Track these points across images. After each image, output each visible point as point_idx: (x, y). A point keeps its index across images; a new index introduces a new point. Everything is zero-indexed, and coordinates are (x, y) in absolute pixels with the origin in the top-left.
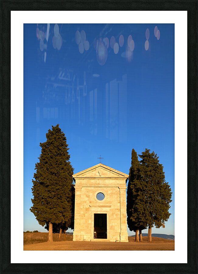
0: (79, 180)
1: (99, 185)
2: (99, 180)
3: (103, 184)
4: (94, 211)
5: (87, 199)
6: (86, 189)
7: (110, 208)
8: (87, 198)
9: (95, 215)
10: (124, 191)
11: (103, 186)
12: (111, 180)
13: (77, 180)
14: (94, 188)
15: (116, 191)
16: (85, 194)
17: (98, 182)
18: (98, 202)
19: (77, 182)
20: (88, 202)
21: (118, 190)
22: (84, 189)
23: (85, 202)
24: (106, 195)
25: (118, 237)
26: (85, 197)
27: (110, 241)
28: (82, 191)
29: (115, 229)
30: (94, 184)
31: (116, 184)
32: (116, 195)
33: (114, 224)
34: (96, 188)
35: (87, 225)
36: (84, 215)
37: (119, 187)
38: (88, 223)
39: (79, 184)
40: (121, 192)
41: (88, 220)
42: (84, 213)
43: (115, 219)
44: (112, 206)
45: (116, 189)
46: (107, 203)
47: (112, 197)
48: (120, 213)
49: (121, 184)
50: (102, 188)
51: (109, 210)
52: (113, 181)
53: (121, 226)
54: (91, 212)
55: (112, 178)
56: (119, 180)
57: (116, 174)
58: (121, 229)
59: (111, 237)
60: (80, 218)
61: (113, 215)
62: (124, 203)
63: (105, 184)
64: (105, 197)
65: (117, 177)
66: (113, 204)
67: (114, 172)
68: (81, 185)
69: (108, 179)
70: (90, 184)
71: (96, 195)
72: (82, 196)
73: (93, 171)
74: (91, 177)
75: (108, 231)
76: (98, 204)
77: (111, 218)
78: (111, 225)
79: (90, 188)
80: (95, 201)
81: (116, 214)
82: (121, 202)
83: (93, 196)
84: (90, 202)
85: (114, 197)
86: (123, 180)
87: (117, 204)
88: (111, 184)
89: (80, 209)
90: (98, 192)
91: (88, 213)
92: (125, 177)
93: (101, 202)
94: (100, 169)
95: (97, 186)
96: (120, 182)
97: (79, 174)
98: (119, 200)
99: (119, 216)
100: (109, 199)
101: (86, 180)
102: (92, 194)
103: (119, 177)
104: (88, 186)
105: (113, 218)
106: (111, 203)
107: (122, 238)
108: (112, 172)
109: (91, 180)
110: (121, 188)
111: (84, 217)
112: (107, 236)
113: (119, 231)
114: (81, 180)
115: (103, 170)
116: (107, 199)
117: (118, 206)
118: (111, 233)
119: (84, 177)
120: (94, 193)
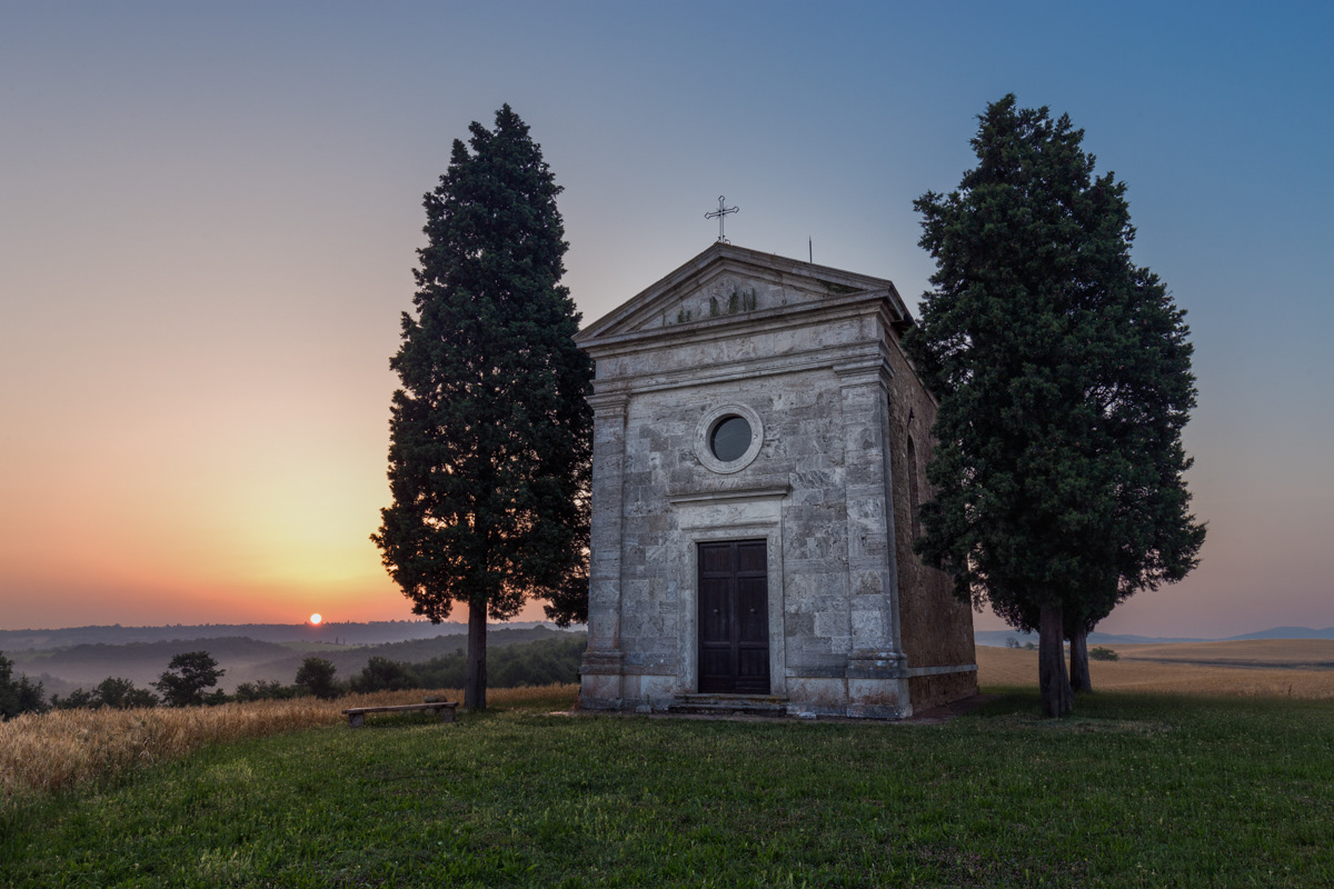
0: (613, 361)
1: (718, 372)
2: (715, 340)
3: (738, 363)
4: (694, 529)
5: (657, 462)
6: (653, 404)
7: (786, 503)
8: (657, 455)
9: (703, 548)
10: (866, 384)
11: (738, 371)
12: (787, 334)
13: (606, 361)
14: (694, 391)
15: (820, 395)
16: (645, 432)
17: (711, 352)
18: (717, 472)
19: (605, 368)
20: (661, 478)
21: (833, 384)
22: (639, 408)
23: (644, 478)
24: (757, 428)
25: (839, 683)
26: (647, 452)
27: (789, 708)
28: (631, 416)
29: (818, 633)
30: (691, 369)
31: (817, 351)
32: (821, 417)
33: (811, 601)
34: (704, 392)
35: (656, 614)
36: (643, 552)
37: (836, 368)
38: (661, 604)
39: (613, 380)
40: (846, 398)
41: (661, 580)
42: (642, 540)
43: (818, 571)
44: (794, 486)
45: (822, 383)
46: (764, 470)
47: (794, 432)
48: (843, 531)
49: (844, 347)
50: (735, 388)
51: (777, 518)
52: (800, 333)
53: (855, 614)
54: (675, 534)
55: (789, 315)
56: (837, 325)
57: (812, 288)
58: (851, 631)
59: (796, 684)
60: (617, 575)
61: (804, 544)
62: (869, 463)
63: (751, 361)
64: (754, 436)
65: (819, 305)
66: (800, 478)
67: (800, 276)
68: (620, 385)
69: (767, 327)
70: (668, 373)
71: (704, 432)
72: (629, 449)
73: (682, 294)
74: (670, 331)
75: (776, 644)
76: (715, 482)
77: (791, 563)
78: (792, 609)
79: (673, 393)
80: (701, 469)
81: (818, 535)
82: (851, 461)
83: (690, 438)
84: (674, 478)
85: (806, 433)
86: (860, 315)
87: (827, 471)
88: (786, 355)
89: (619, 521)
90: (718, 415)
91: (660, 541)
92: (869, 297)
93: (733, 470)
94: (724, 279)
95: (709, 380)
96: (840, 333)
97: (611, 324)
98: (837, 444)
99: (842, 548)
100: (777, 447)
101: (652, 355)
102: (683, 427)
103: (826, 304)
104: (658, 384)
105: (805, 561)
106: (791, 469)
107: (859, 690)
108: (789, 282)
109: (675, 351)
110: (849, 373)
111: (641, 568)
112: (769, 680)
113: (839, 644)
114: (621, 358)
115: (738, 280)
116: (764, 450)
117: (833, 485)
118: (795, 660)
119: (635, 337)
120: (695, 421)
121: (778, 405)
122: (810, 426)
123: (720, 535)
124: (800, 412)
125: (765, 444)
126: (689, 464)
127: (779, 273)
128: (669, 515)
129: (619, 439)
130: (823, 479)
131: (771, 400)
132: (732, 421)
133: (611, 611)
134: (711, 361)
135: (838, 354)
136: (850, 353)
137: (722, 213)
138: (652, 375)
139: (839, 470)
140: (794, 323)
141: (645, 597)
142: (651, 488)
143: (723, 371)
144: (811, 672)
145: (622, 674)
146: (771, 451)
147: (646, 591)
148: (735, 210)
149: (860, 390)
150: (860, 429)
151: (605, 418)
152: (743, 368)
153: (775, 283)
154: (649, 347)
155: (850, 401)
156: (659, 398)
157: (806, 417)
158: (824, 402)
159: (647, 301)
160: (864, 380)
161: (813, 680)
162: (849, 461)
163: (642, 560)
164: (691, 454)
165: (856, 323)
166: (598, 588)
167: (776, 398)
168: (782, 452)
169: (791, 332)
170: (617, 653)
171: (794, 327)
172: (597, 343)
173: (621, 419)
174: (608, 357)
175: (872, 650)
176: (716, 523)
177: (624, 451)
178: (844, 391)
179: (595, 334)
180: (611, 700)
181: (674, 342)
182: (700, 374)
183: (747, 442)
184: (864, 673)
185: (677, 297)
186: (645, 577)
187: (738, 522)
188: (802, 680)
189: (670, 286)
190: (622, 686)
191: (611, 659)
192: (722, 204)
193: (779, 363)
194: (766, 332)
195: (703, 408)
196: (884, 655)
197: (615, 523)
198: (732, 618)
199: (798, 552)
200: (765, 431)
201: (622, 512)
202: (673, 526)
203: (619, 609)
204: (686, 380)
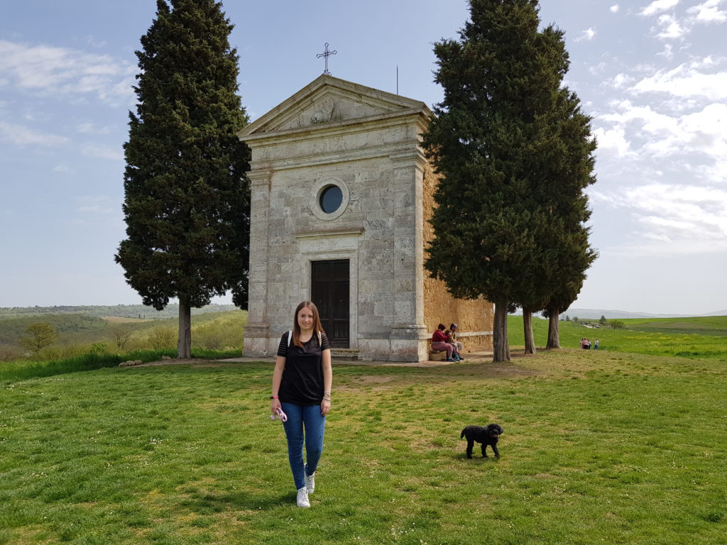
0: (262, 149)
1: (323, 158)
2: (322, 137)
3: (335, 152)
4: (308, 254)
5: (288, 213)
6: (286, 177)
7: (361, 238)
8: (288, 209)
9: (315, 264)
10: (408, 167)
11: (335, 158)
12: (364, 135)
13: (258, 149)
14: (310, 169)
15: (382, 173)
16: (281, 195)
17: (320, 145)
18: (321, 218)
19: (257, 155)
20: (290, 222)
21: (390, 166)
22: (277, 179)
23: (281, 223)
24: (345, 193)
25: (386, 342)
26: (282, 207)
27: (359, 356)
28: (272, 185)
29: (376, 314)
30: (308, 156)
31: (381, 146)
32: (382, 187)
33: (373, 295)
34: (316, 170)
35: (287, 303)
36: (280, 267)
37: (391, 157)
38: (290, 297)
39: (262, 162)
40: (396, 176)
41: (290, 283)
42: (279, 260)
43: (377, 278)
44: (366, 228)
45: (383, 166)
46: (349, 219)
47: (367, 196)
48: (392, 255)
49: (397, 143)
50: (333, 168)
51: (356, 247)
52: (372, 134)
53: (396, 303)
54: (298, 256)
55: (365, 122)
56: (393, 129)
57: (379, 105)
58: (394, 313)
59: (363, 343)
60: (265, 280)
61: (370, 263)
62: (407, 215)
63: (343, 151)
64: (344, 198)
65: (382, 117)
66: (369, 224)
67: (372, 98)
68: (266, 165)
69: (352, 130)
70: (294, 158)
71: (315, 195)
72: (272, 205)
73: (302, 108)
74: (294, 131)
75: (353, 321)
76: (321, 226)
77: (362, 274)
78: (362, 300)
79: (297, 170)
80: (313, 217)
81: (378, 257)
82: (397, 214)
83: (307, 198)
84: (298, 223)
85: (373, 196)
86: (406, 123)
87: (384, 220)
88: (363, 148)
89: (266, 248)
90: (323, 185)
91: (290, 261)
92: (411, 112)
93: (331, 219)
94: (327, 99)
95: (318, 163)
96: (394, 135)
97: (260, 126)
98: (390, 203)
99: (391, 265)
100: (357, 205)
101: (285, 146)
102: (303, 192)
103: (387, 116)
104: (288, 165)
105: (370, 273)
106: (364, 218)
107: (397, 346)
108: (366, 101)
109: (299, 144)
110: (398, 160)
111: (278, 276)
112: (349, 340)
113: (387, 320)
114: (267, 148)
115: (337, 99)
116: (349, 207)
117: (388, 228)
118: (363, 329)
119: (274, 134)
120: (311, 188)
121: (358, 179)
122: (376, 193)
123: (324, 257)
124: (369, 184)
125: (350, 203)
126: (306, 214)
127: (360, 95)
128: (295, 245)
129: (265, 198)
130: (382, 224)
131: (354, 176)
132: (332, 189)
133: (261, 301)
134: (319, 151)
135: (393, 148)
136: (400, 147)
137: (327, 54)
138: (284, 159)
139: (391, 219)
140: (367, 128)
141: (281, 293)
142: (284, 228)
143: (327, 158)
144: (371, 336)
145: (267, 337)
146: (353, 207)
147: (281, 290)
148: (335, 52)
149: (404, 171)
150: (404, 194)
151: (258, 185)
152: (338, 156)
153: (358, 102)
154: (283, 141)
155: (398, 177)
156: (289, 173)
157: (373, 187)
158: (384, 178)
159: (281, 111)
160: (407, 165)
161: (373, 340)
162: (396, 214)
163: (279, 271)
164: (308, 208)
165: (404, 128)
166: (254, 287)
167: (356, 175)
168: (359, 208)
169: (366, 133)
170: (264, 326)
171: (368, 130)
172: (252, 138)
173: (267, 186)
174: (259, 146)
175: (405, 324)
176: (321, 250)
177: (269, 206)
178: (396, 171)
179: (250, 132)
180: (261, 352)
181: (298, 138)
182: (313, 159)
183: (340, 202)
184: (399, 336)
185: (300, 109)
186: (281, 281)
187: (334, 249)
188: (367, 340)
189: (295, 102)
190: (267, 345)
191: (261, 328)
192: (327, 48)
193: (358, 153)
194: (351, 133)
195: (315, 181)
196: (411, 326)
197: (263, 249)
198: (330, 305)
199: (366, 268)
200: (350, 195)
201: (268, 243)
202: (297, 251)
203: (266, 300)
204: (306, 162)
